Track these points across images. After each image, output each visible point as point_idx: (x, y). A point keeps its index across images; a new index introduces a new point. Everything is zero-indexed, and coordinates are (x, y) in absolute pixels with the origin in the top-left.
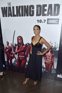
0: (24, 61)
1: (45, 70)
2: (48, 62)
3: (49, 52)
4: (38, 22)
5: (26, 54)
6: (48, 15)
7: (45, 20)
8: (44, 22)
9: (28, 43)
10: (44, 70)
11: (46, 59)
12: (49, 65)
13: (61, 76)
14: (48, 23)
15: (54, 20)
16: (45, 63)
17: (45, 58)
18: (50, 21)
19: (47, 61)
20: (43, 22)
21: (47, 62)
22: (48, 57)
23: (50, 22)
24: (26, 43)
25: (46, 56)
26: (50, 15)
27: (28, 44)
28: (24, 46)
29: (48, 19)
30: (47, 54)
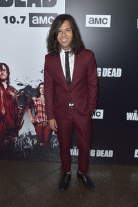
1: (35, 142)
2: (42, 120)
3: (42, 96)
4: (7, 22)
6: (30, 5)
7: (24, 18)
8: (23, 22)
10: (33, 143)
11: (36, 114)
12: (43, 128)
13: (75, 150)
14: (31, 25)
15: (46, 18)
16: (35, 124)
17: (33, 112)
18: (37, 20)
19: (40, 117)
20: (18, 22)
21: (38, 121)
22: (40, 108)
23: (37, 23)
25: (35, 107)
26: (34, 5)
29: (31, 15)
30: (37, 101)
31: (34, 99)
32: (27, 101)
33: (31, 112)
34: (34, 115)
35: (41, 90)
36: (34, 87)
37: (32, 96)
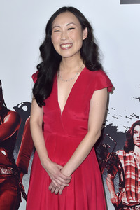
0: (11, 193)
2: (133, 200)
5: (16, 157)
9: (26, 104)
11: (122, 185)
17: (117, 181)
19: (129, 193)
21: (125, 200)
22: (130, 175)
24: (19, 102)
25: (122, 171)
27: (25, 108)
28: (7, 119)
30: (125, 158)
31: (120, 153)
32: (104, 157)
33: (112, 180)
34: (117, 187)
35: (136, 136)
36: (121, 129)
37: (115, 148)
